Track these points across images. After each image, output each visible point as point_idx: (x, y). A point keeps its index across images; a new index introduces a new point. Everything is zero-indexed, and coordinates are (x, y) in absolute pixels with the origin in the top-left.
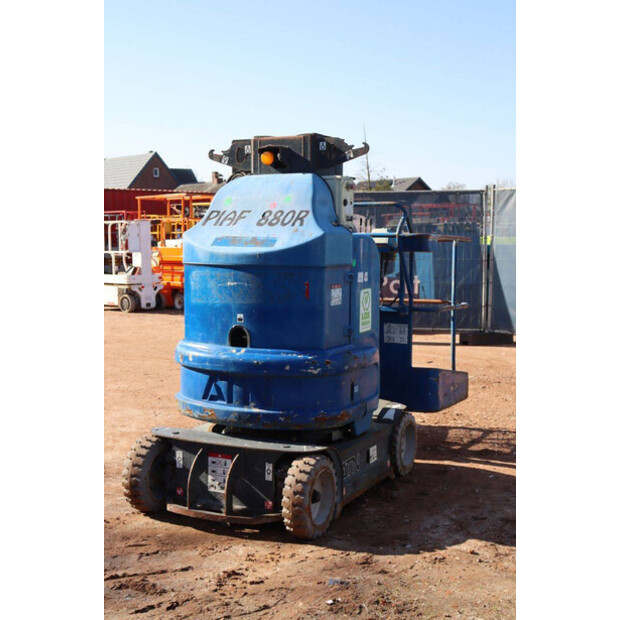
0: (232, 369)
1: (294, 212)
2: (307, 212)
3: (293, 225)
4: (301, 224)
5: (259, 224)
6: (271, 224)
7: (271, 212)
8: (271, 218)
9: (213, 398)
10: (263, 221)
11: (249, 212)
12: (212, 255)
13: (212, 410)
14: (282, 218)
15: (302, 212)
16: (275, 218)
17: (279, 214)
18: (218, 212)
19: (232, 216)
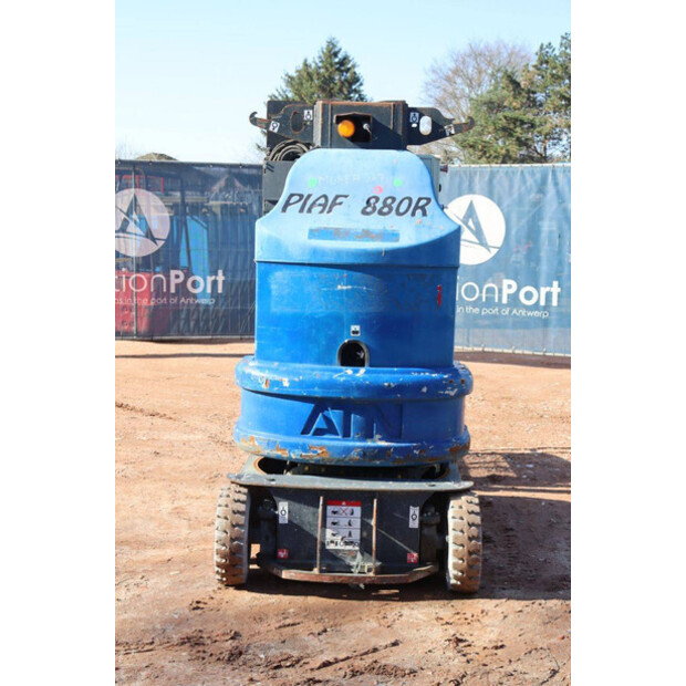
0: (354, 395)
1: (410, 199)
2: (429, 200)
3: (413, 214)
4: (424, 214)
5: (364, 212)
6: (381, 213)
7: (377, 199)
8: (379, 205)
9: (319, 432)
10: (369, 209)
11: (346, 196)
12: (315, 251)
13: (322, 447)
14: (395, 206)
15: (420, 199)
16: (385, 205)
17: (389, 201)
18: (301, 196)
19: (322, 201)
